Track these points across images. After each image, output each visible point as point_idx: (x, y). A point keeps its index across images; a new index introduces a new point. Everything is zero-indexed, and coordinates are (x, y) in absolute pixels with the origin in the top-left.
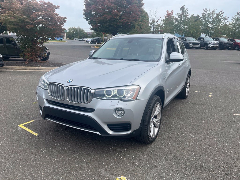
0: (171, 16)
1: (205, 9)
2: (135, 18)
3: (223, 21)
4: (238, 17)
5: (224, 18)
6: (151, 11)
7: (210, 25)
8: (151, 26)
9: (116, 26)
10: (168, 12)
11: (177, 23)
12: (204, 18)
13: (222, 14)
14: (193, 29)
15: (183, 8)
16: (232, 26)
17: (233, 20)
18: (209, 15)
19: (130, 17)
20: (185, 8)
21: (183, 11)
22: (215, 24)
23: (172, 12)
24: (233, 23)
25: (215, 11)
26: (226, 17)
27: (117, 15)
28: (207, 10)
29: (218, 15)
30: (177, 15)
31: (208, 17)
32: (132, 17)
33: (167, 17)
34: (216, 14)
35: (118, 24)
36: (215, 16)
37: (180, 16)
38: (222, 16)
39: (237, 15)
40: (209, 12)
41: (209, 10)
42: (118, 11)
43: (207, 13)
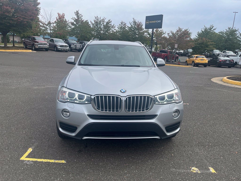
0: (62, 19)
1: (96, 17)
2: (32, 17)
3: (111, 29)
4: (122, 26)
5: (112, 26)
6: (46, 11)
7: (102, 32)
8: (47, 27)
9: (8, 25)
10: (59, 14)
11: (73, 27)
12: (96, 25)
13: (110, 22)
14: (89, 34)
15: (77, 13)
16: (118, 33)
17: (119, 29)
18: (100, 23)
19: (26, 16)
20: (79, 13)
21: (78, 16)
22: (105, 30)
23: (63, 15)
24: (118, 31)
25: (105, 19)
26: (114, 25)
27: (9, 12)
28: (98, 18)
29: (108, 23)
30: (72, 19)
31: (99, 24)
32: (28, 15)
33: (59, 19)
34: (106, 22)
35: (11, 22)
36: (105, 24)
37: (76, 21)
38: (111, 24)
39: (121, 24)
40: (100, 19)
41: (100, 18)
42: (11, 7)
43: (98, 20)
